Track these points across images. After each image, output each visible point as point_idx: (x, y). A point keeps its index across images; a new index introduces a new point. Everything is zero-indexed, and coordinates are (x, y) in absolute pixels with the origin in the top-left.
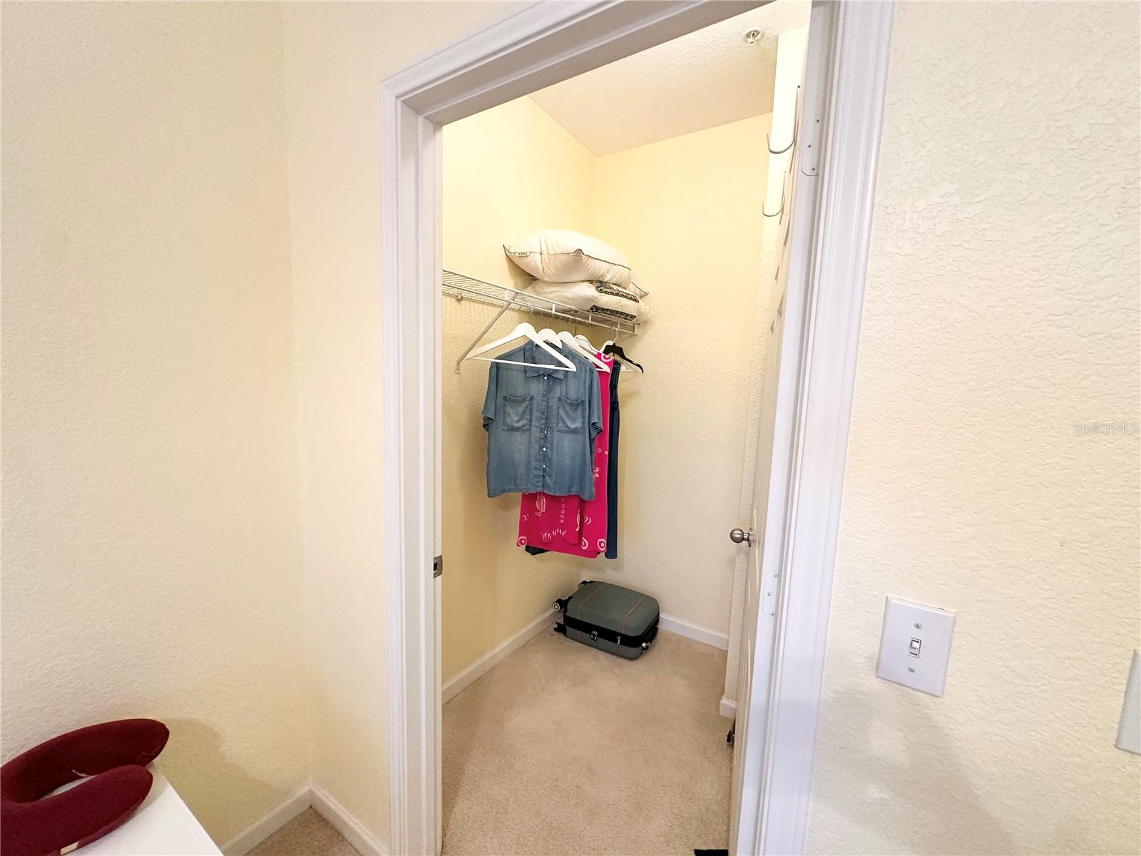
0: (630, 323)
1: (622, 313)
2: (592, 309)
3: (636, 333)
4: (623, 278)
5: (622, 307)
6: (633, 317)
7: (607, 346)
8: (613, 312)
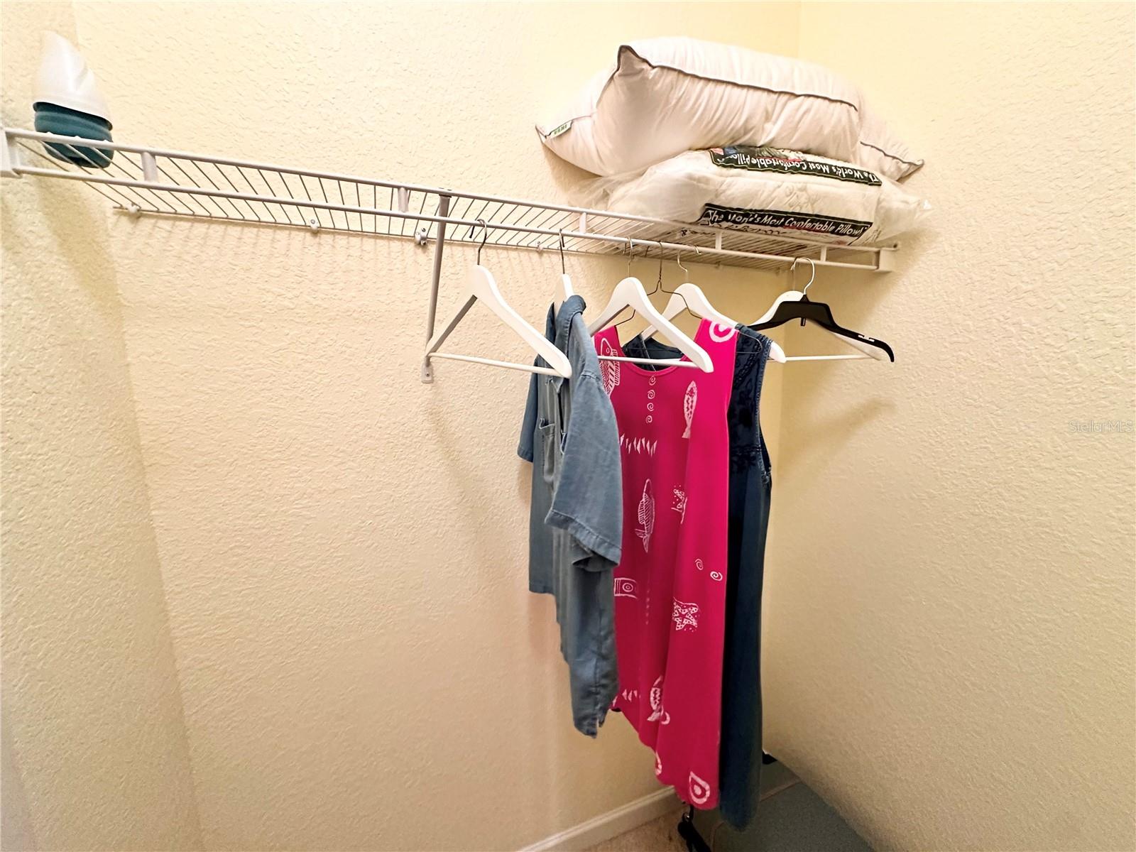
0: (858, 244)
1: (817, 219)
2: (706, 215)
3: (883, 267)
4: (826, 131)
5: (813, 201)
6: (859, 227)
7: (784, 304)
8: (781, 218)
